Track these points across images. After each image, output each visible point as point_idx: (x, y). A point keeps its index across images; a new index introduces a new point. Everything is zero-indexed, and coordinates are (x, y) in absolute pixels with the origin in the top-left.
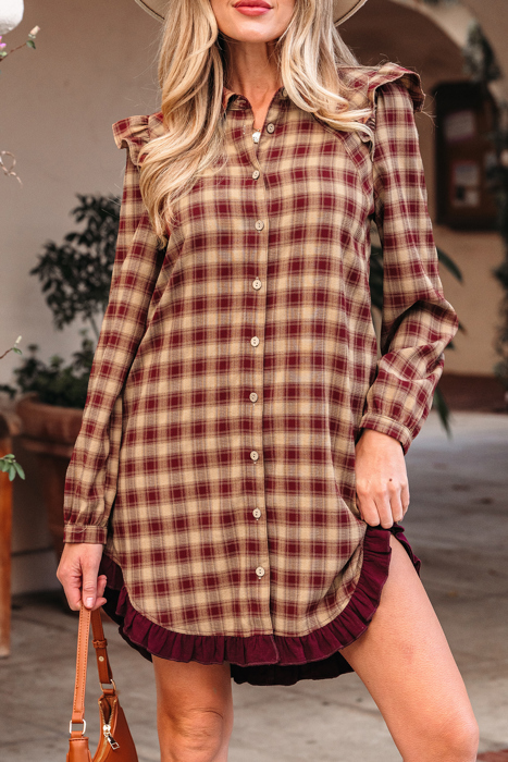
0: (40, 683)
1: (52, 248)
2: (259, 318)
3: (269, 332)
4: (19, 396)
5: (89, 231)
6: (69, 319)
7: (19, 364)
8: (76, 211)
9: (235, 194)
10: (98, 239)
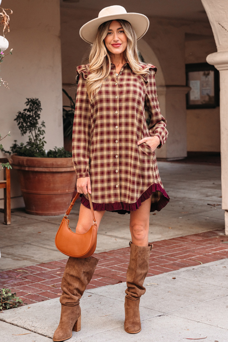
0: (19, 231)
1: (20, 113)
2: (118, 121)
3: (120, 125)
4: (12, 154)
5: (30, 108)
6: (25, 133)
7: (12, 146)
8: (26, 102)
9: (110, 89)
10: (32, 110)
